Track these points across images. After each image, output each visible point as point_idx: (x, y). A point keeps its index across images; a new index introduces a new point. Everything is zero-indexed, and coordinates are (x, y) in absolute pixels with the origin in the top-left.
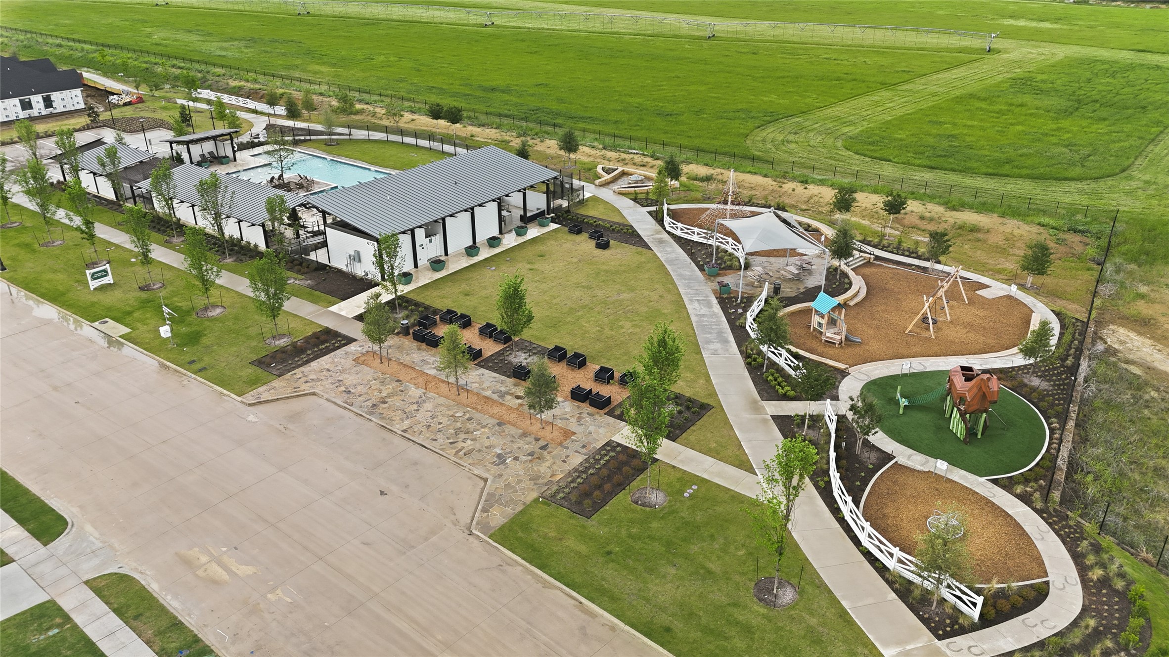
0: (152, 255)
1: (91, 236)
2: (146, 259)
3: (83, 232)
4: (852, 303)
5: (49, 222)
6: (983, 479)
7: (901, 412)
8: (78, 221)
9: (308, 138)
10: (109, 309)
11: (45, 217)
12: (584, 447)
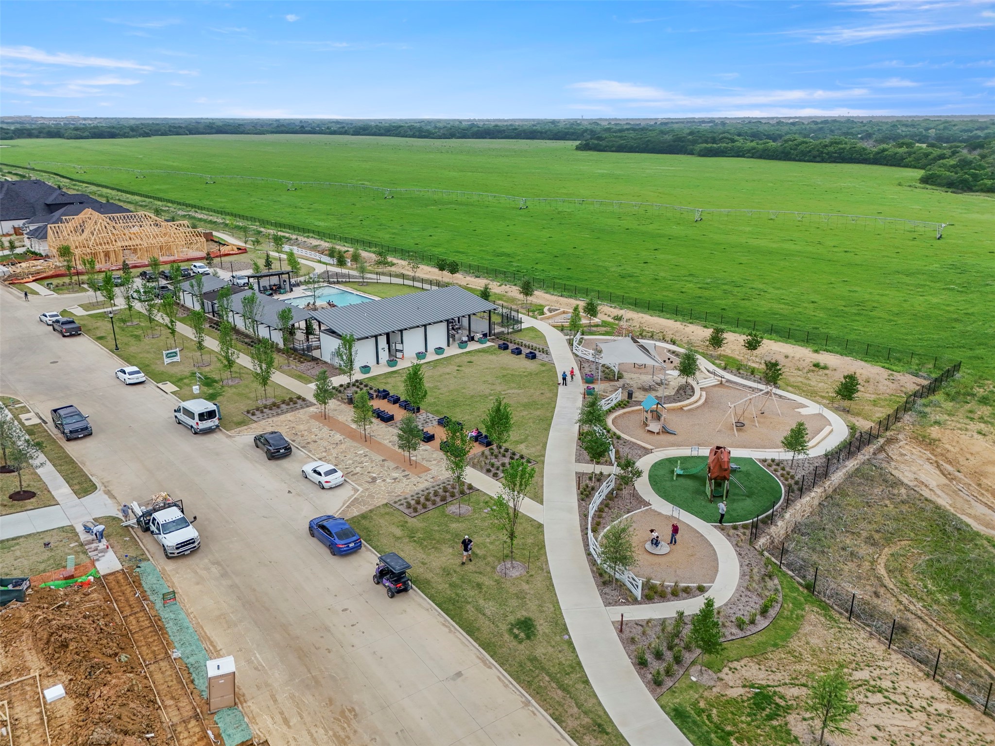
0: (205, 344)
1: (173, 332)
2: (200, 346)
3: (169, 328)
4: (685, 409)
5: (151, 320)
6: (709, 524)
7: (675, 478)
8: (167, 320)
9: (348, 280)
10: (171, 376)
11: (150, 317)
12: (433, 478)
